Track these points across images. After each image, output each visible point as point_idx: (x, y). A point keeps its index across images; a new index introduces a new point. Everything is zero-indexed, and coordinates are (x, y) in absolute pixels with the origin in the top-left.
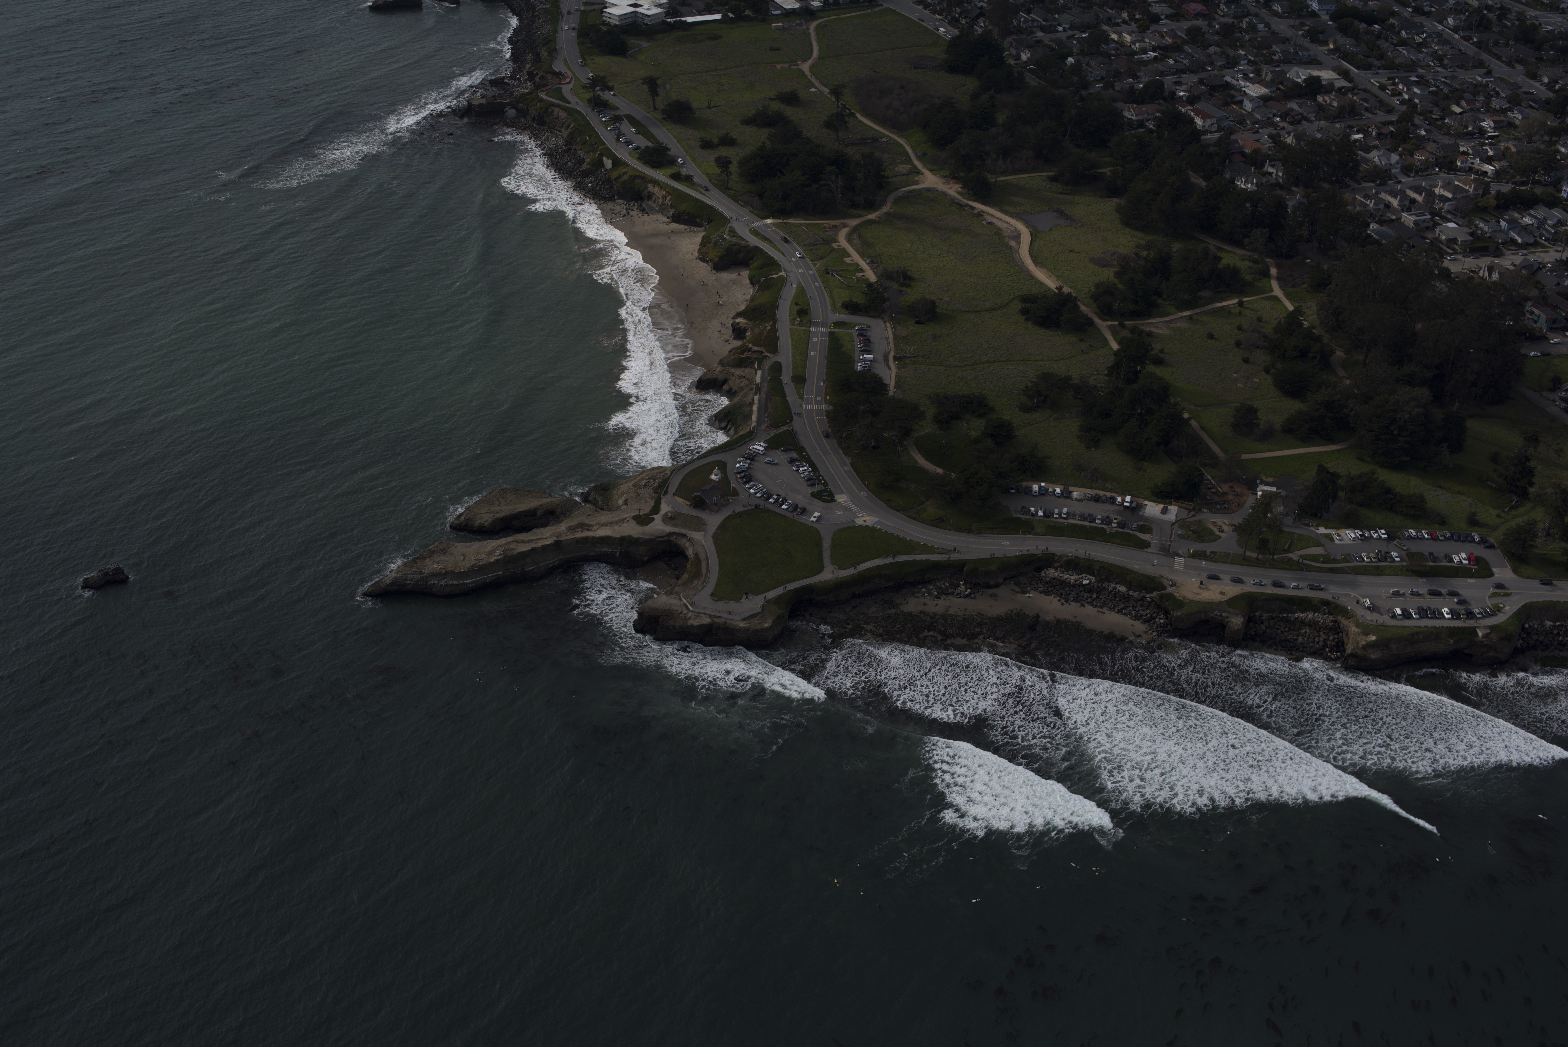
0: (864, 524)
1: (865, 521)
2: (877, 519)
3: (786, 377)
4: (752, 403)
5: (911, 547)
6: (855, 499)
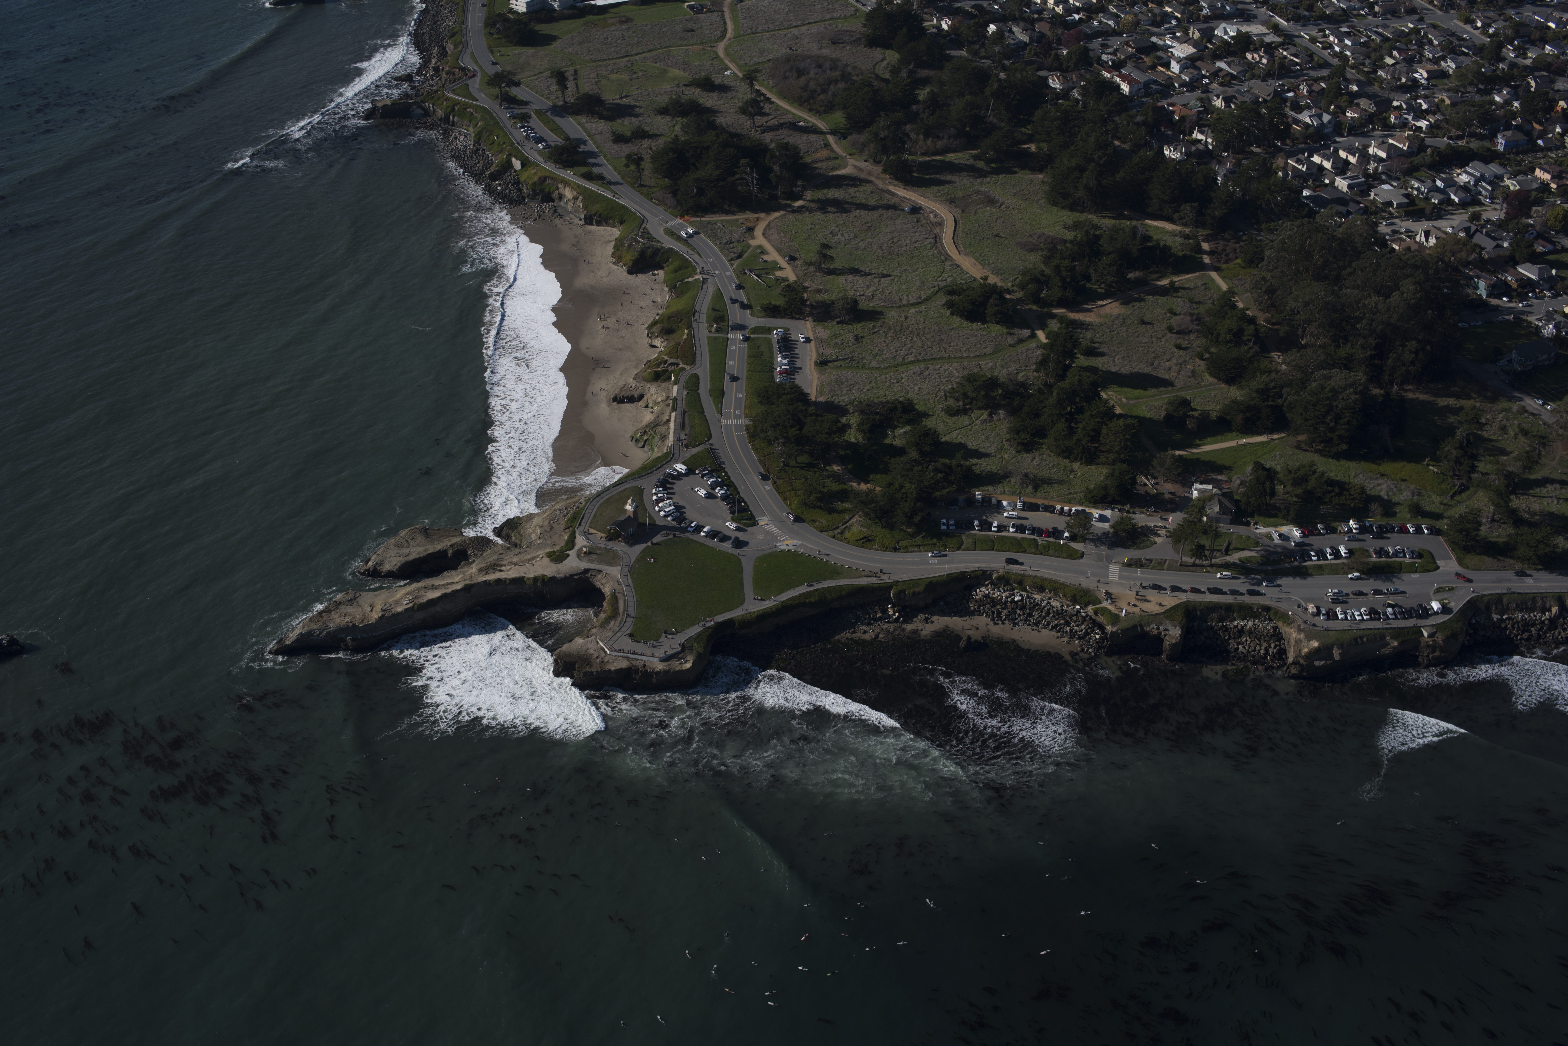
0: (787, 548)
1: (787, 545)
2: (800, 542)
3: (704, 391)
4: (668, 421)
5: (835, 571)
6: (778, 521)
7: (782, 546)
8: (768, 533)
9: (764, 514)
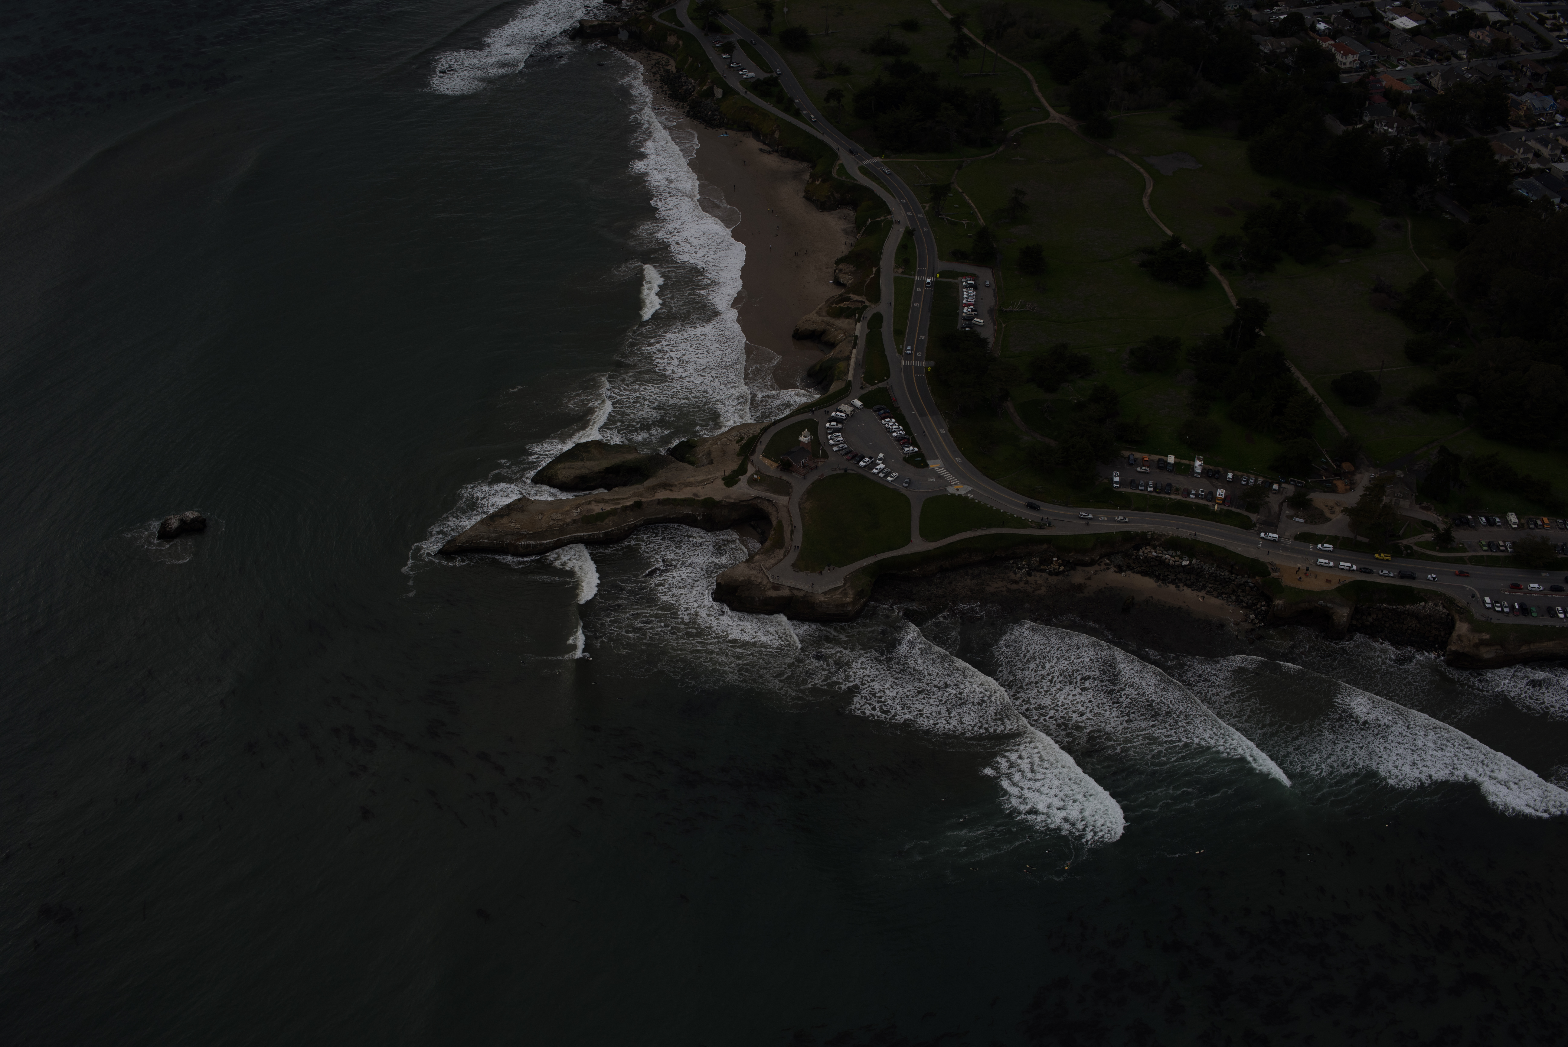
0: (957, 493)
1: (958, 490)
2: (970, 488)
3: (887, 330)
4: (849, 358)
5: (1003, 519)
6: (949, 465)
7: (951, 490)
8: (939, 477)
9: (937, 458)
